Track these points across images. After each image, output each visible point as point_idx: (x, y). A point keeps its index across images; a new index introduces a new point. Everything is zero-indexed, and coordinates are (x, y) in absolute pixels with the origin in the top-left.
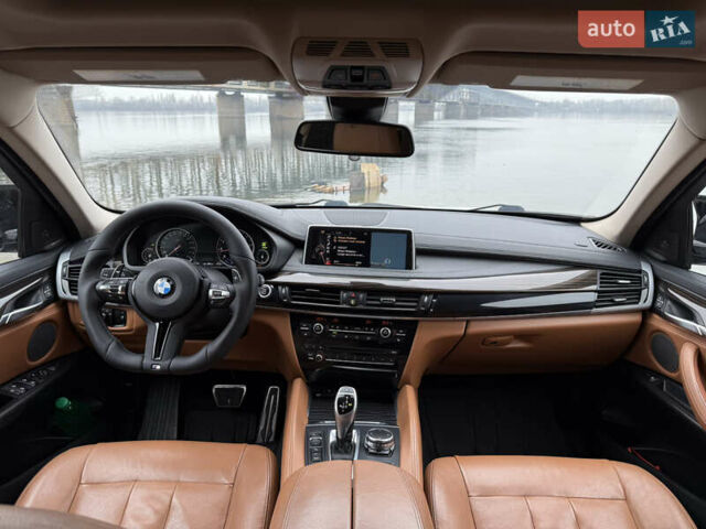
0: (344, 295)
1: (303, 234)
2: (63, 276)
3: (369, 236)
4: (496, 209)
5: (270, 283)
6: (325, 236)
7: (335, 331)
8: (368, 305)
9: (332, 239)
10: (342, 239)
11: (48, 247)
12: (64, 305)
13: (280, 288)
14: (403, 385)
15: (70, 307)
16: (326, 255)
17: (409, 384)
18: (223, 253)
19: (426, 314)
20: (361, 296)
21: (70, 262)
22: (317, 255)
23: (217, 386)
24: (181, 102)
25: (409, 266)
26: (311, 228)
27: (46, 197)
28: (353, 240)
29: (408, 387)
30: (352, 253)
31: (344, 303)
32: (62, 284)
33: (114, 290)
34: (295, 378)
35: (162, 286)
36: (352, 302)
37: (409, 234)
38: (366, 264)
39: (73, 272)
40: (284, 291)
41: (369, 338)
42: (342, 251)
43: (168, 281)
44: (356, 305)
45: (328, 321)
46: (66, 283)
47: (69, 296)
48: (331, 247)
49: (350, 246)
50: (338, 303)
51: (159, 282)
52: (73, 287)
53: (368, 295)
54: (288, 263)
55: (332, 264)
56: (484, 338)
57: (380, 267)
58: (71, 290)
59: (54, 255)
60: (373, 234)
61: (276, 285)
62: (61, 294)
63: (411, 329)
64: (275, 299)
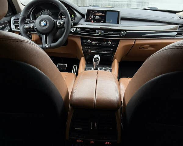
0: (97, 31)
1: (85, 13)
2: (13, 24)
3: (106, 13)
5: (75, 27)
6: (92, 12)
7: (94, 43)
8: (105, 34)
9: (94, 14)
10: (97, 14)
13: (78, 29)
14: (114, 59)
16: (92, 19)
17: (116, 59)
18: (60, 18)
19: (122, 37)
20: (102, 31)
21: (15, 20)
22: (89, 19)
23: (58, 64)
25: (118, 23)
26: (87, 10)
28: (101, 14)
29: (115, 60)
30: (100, 18)
31: (97, 33)
33: (30, 27)
34: (82, 57)
35: (43, 23)
36: (100, 33)
37: (119, 12)
38: (104, 22)
40: (78, 30)
41: (104, 45)
42: (97, 18)
43: (45, 21)
44: (101, 34)
45: (92, 40)
46: (14, 26)
47: (15, 30)
48: (93, 16)
49: (100, 16)
50: (95, 34)
51: (42, 22)
53: (105, 31)
54: (80, 21)
55: (94, 22)
56: (140, 45)
57: (109, 23)
58: (15, 28)
59: (10, 17)
60: (107, 12)
61: (76, 28)
62: (13, 29)
63: (117, 42)
64: (76, 32)
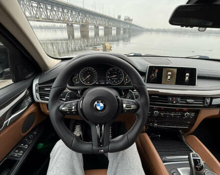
0: (170, 99)
2: (36, 91)
4: (198, 57)
7: (162, 114)
8: (182, 103)
11: (27, 77)
12: (38, 104)
15: (41, 105)
21: (39, 84)
24: (57, 27)
26: (150, 67)
27: (22, 51)
31: (170, 102)
32: (36, 95)
33: (70, 109)
39: (40, 89)
41: (178, 117)
44: (175, 104)
45: (159, 110)
46: (38, 95)
47: (40, 101)
52: (42, 96)
58: (41, 98)
59: (31, 80)
62: (36, 100)
